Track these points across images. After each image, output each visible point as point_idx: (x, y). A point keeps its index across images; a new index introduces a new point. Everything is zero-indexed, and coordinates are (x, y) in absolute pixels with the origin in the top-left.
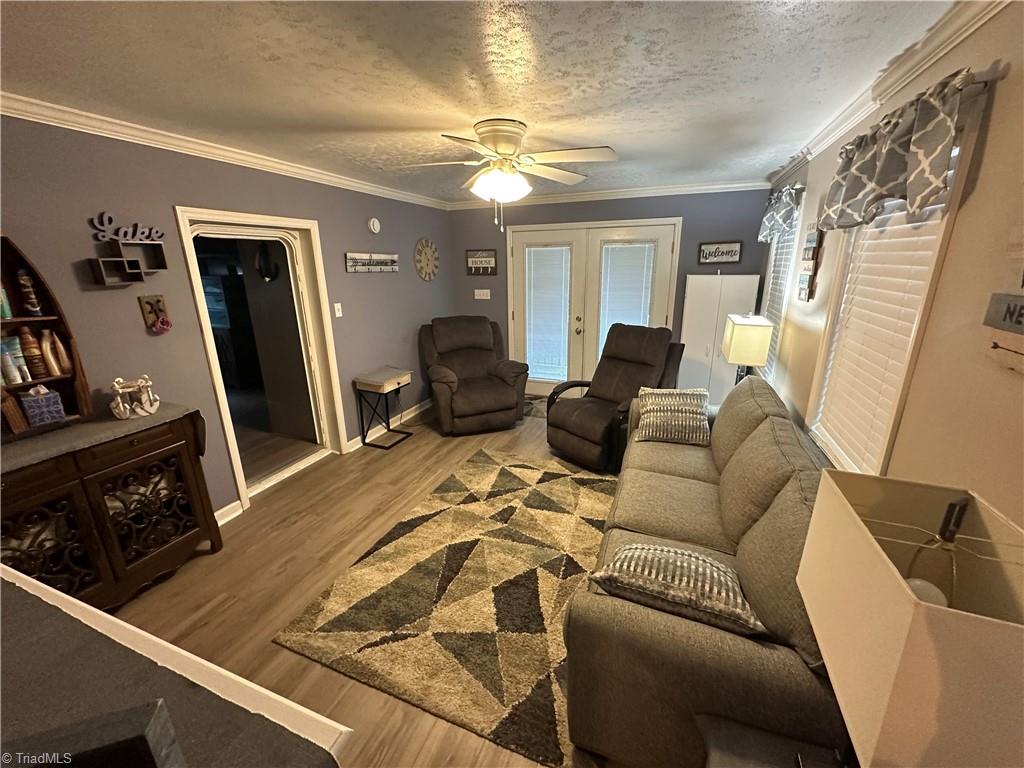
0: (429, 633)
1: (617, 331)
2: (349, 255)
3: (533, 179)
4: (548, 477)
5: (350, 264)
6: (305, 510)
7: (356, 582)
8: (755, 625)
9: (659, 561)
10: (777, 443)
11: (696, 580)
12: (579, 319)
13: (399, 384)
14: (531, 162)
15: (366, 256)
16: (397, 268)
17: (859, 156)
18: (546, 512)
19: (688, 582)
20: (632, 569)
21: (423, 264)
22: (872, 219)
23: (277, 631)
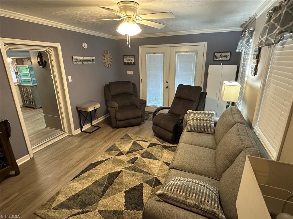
0: (97, 210)
1: (181, 87)
2: (74, 57)
3: (142, 26)
4: (152, 145)
5: (74, 61)
6: (54, 158)
7: (71, 188)
8: (222, 217)
9: (185, 187)
10: (239, 135)
11: (199, 195)
12: (167, 82)
13: (95, 108)
14: (140, 19)
15: (81, 58)
16: (94, 62)
17: (274, 15)
18: (150, 160)
19: (196, 196)
20: (173, 190)
21: (105, 61)
22: (278, 42)
23: (36, 209)
